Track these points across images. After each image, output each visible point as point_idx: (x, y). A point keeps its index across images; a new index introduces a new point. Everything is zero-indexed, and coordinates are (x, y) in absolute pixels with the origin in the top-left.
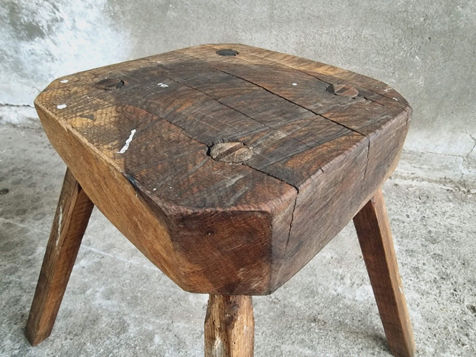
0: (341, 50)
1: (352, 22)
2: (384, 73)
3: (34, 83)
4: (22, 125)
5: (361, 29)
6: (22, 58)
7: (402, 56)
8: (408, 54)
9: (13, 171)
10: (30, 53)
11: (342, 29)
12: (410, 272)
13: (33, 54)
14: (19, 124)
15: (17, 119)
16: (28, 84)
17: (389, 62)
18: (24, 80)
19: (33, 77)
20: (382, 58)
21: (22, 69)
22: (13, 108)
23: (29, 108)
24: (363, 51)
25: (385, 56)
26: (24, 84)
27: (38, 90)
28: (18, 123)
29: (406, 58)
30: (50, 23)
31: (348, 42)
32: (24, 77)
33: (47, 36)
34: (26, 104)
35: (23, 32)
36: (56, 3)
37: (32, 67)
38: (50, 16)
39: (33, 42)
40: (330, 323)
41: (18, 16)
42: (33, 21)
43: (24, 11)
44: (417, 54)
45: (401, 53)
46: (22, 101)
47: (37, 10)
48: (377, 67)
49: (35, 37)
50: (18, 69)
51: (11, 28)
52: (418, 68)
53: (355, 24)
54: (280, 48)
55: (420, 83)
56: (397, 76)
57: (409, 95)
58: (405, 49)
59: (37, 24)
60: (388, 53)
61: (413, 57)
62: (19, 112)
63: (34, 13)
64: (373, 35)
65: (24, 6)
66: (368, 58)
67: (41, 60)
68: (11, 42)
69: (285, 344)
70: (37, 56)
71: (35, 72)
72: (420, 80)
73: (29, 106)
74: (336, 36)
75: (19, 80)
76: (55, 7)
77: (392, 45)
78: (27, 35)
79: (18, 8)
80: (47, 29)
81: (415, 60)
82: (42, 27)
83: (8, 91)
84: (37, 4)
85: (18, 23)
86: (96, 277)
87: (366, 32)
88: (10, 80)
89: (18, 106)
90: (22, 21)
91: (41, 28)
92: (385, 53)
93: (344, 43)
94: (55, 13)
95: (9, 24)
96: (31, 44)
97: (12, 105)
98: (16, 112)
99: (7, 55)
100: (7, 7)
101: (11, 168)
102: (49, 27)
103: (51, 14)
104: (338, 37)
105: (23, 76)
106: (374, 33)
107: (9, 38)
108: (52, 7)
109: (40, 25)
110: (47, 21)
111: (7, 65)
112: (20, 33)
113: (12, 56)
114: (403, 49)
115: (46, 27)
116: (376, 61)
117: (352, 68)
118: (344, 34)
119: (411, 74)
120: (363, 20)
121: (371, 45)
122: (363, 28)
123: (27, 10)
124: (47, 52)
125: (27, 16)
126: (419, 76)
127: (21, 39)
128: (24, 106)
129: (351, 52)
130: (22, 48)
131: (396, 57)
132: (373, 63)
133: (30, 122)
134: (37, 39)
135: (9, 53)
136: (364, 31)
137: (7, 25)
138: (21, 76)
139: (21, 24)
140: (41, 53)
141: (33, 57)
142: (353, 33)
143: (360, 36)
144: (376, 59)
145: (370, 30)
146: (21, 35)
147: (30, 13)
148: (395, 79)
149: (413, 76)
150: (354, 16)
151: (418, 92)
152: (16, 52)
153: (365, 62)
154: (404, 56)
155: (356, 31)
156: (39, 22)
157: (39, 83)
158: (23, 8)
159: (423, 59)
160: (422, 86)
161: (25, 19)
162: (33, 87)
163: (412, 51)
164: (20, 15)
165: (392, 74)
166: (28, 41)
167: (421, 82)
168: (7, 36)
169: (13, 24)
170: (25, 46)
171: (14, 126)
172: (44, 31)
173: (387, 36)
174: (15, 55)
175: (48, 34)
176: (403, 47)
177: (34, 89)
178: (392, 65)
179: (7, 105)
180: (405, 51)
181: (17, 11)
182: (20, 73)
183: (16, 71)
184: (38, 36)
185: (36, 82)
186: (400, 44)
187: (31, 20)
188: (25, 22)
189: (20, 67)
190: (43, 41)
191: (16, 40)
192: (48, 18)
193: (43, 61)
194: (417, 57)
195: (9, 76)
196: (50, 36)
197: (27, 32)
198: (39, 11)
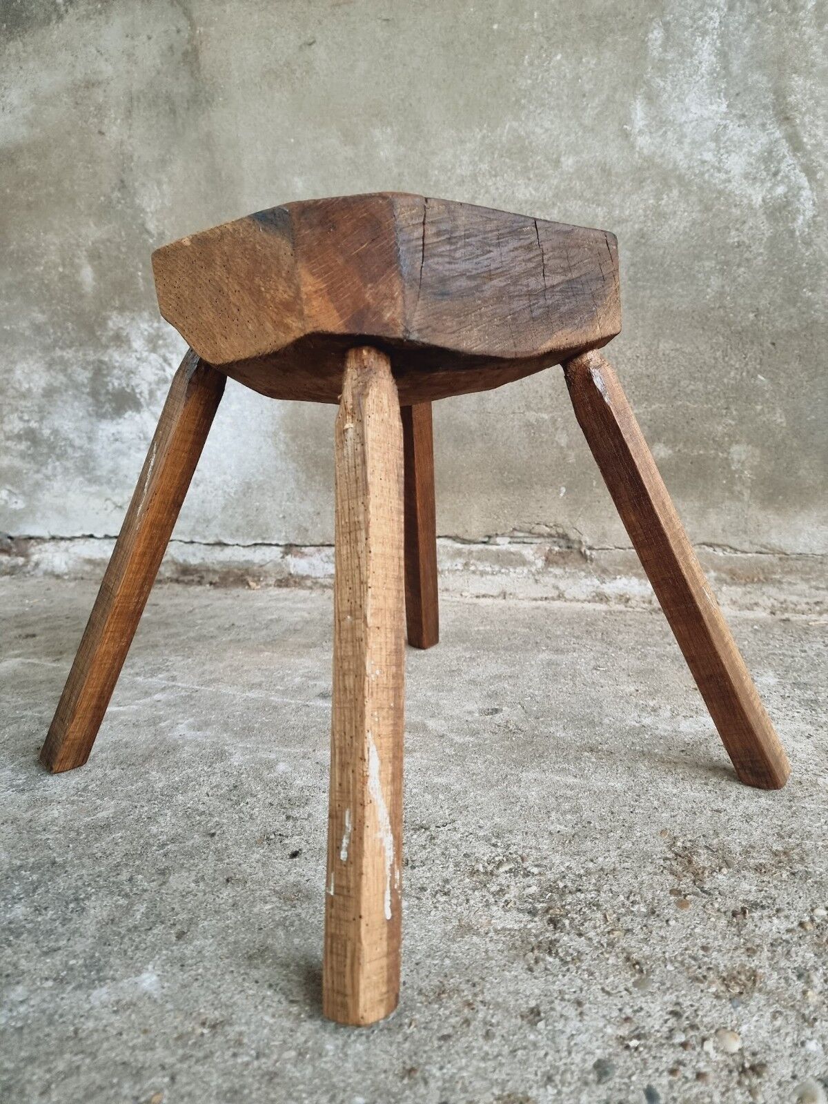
0: (629, 379)
1: (639, 333)
2: (711, 409)
3: (109, 491)
4: (72, 575)
5: (655, 342)
6: (97, 448)
7: (735, 378)
8: (744, 374)
9: (47, 618)
10: (112, 439)
11: (625, 345)
12: (796, 704)
13: (116, 440)
14: (66, 574)
15: (66, 563)
16: (98, 495)
17: (714, 390)
18: (94, 488)
19: (109, 482)
20: (700, 385)
21: (94, 469)
22: (63, 544)
23: (92, 540)
24: (666, 377)
25: (706, 380)
26: (91, 494)
27: (114, 503)
28: (66, 571)
29: (742, 380)
30: (154, 386)
31: (639, 365)
32: (95, 482)
33: (145, 408)
34: (88, 533)
35: (107, 405)
36: (168, 355)
37: (111, 464)
38: (157, 374)
39: (121, 421)
40: (623, 752)
41: (105, 380)
42: (128, 385)
43: (116, 372)
44: (760, 372)
45: (732, 374)
46: (81, 528)
47: (137, 368)
48: (696, 402)
49: (126, 411)
50: (87, 468)
51: (90, 400)
52: (767, 395)
53: (644, 336)
54: (526, 387)
55: (779, 420)
56: (734, 413)
57: (766, 444)
58: (737, 366)
59: (133, 390)
60: (710, 375)
61: (754, 377)
62: (71, 550)
63: (131, 372)
64: (677, 350)
65: (117, 364)
66: (676, 388)
67: (130, 448)
68: (84, 425)
69: (528, 771)
70: (123, 443)
71: (114, 471)
72: (778, 415)
73: (91, 536)
74: (616, 358)
75: (84, 489)
76: (165, 360)
77: (713, 361)
78: (114, 409)
79: (108, 368)
80: (147, 397)
81: (758, 382)
82: (141, 393)
83: (62, 511)
84: (138, 359)
85: (103, 391)
86: (180, 710)
87: (665, 346)
88: (68, 490)
89: (72, 539)
90: (110, 387)
91: (138, 396)
92: (704, 375)
93: (632, 368)
94: (164, 370)
95: (88, 394)
96: (118, 424)
97: (62, 539)
98: (67, 550)
99: (72, 446)
100: (91, 367)
101: (45, 616)
102: (151, 393)
103: (157, 372)
104: (620, 359)
105: (94, 480)
106: (678, 346)
107: (83, 417)
108: (161, 360)
109: (137, 391)
110: (150, 384)
111: (69, 464)
112: (102, 407)
113: (81, 448)
114: (732, 366)
115: (146, 394)
116: (693, 391)
117: (653, 407)
118: (628, 353)
119: (759, 407)
120: (656, 326)
121: (678, 366)
122: (659, 341)
123: (120, 368)
124: (142, 436)
125: (119, 378)
126: (774, 409)
127: (102, 416)
128: (84, 537)
129: (646, 381)
130: (100, 432)
131: (725, 380)
132: (687, 395)
133: (88, 568)
134: (128, 414)
135: (77, 442)
136: (661, 345)
137: (84, 396)
138: (89, 481)
139: (108, 393)
140: (131, 437)
141: (118, 444)
142: (644, 349)
143: (657, 353)
144: (692, 387)
145: (671, 341)
146: (104, 410)
147: (124, 374)
148: (734, 419)
149: (762, 409)
150: (640, 323)
151: (780, 437)
152: (90, 439)
153: (673, 394)
154: (738, 377)
155: (648, 347)
156: (137, 385)
157: (117, 491)
158: (114, 367)
159: (772, 380)
160: (784, 425)
161: (115, 383)
162: (106, 500)
163: (749, 367)
164: (109, 378)
165: (724, 411)
166: (112, 419)
167: (780, 418)
168: (81, 414)
169: (94, 394)
170: (107, 428)
171: (58, 577)
172: (142, 400)
173: (701, 349)
174: (87, 446)
175: (148, 405)
176: (732, 362)
177: (108, 502)
178: (721, 394)
179: (53, 538)
180: (737, 369)
181: (105, 372)
182: (88, 476)
183: (83, 474)
184: (130, 408)
185: (113, 489)
186: (727, 359)
187: (124, 385)
188: (114, 388)
189: (92, 464)
190: (137, 417)
191: (94, 419)
192: (152, 378)
193: (132, 452)
194: (760, 376)
195: (68, 484)
196: (151, 407)
197: (114, 405)
198: (141, 369)
